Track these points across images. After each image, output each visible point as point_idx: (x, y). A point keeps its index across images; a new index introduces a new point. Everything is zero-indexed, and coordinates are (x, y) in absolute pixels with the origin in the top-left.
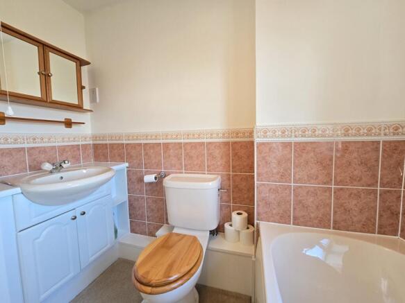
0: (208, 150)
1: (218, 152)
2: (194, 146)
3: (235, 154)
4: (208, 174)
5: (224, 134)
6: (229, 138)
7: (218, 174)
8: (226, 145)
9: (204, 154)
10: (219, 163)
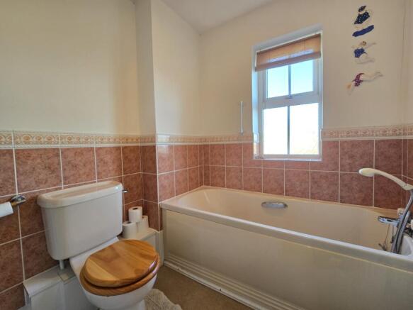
0: (98, 155)
1: (109, 157)
2: (79, 152)
3: (126, 158)
4: (98, 182)
5: (115, 140)
6: (120, 143)
7: (110, 180)
8: (117, 150)
9: (93, 161)
10: (111, 168)
